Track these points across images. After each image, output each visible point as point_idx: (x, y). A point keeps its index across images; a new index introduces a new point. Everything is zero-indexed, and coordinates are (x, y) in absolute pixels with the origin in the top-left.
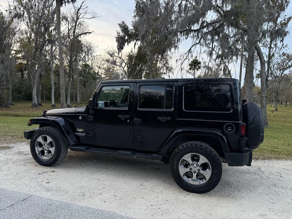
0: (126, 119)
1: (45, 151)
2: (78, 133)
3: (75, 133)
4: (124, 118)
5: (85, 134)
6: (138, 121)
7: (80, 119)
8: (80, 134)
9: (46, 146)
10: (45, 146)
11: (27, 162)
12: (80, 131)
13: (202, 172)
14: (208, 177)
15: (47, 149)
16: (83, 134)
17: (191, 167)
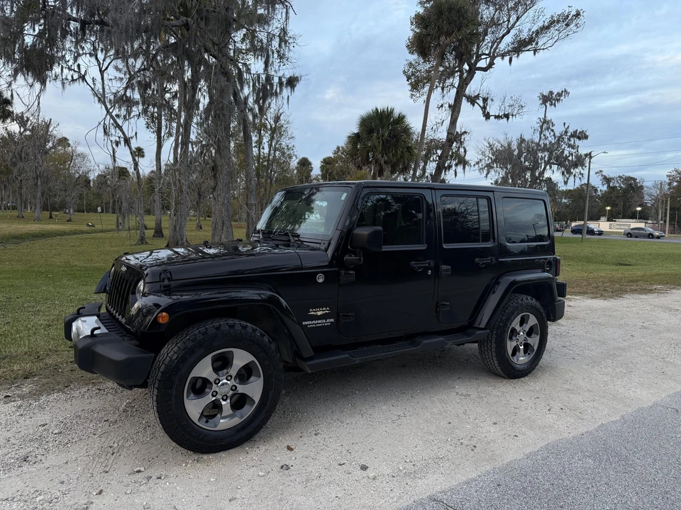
0: (426, 269)
1: (223, 403)
2: (314, 322)
3: (304, 323)
4: (421, 267)
5: (332, 320)
6: (446, 270)
7: (321, 281)
8: (319, 321)
9: (227, 384)
10: (223, 384)
11: (142, 469)
12: (319, 313)
13: (530, 341)
14: (535, 348)
15: (231, 392)
16: (328, 321)
17: (518, 337)
